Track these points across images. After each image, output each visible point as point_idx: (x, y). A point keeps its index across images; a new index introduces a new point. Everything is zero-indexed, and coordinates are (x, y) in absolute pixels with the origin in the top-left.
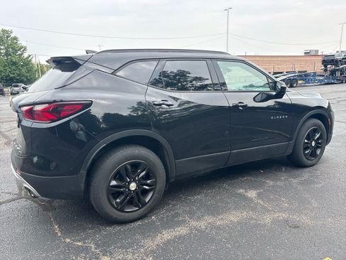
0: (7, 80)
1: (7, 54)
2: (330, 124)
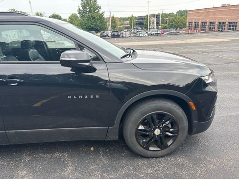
0: (89, 29)
1: (90, 12)
2: (194, 108)
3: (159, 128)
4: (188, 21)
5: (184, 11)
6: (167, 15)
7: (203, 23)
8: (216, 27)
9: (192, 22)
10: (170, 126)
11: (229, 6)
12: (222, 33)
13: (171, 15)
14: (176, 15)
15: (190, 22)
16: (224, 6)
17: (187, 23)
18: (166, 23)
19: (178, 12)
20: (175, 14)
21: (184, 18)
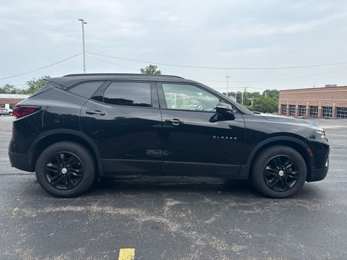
2: (311, 155)
3: (282, 170)
4: (280, 103)
5: (273, 91)
6: (250, 95)
7: (300, 106)
8: (319, 113)
9: (286, 106)
10: (291, 169)
11: (335, 87)
12: (328, 120)
13: (256, 95)
14: (264, 95)
15: (283, 105)
16: (328, 87)
17: (280, 106)
18: (250, 104)
19: (265, 92)
20: (261, 94)
21: (275, 100)
